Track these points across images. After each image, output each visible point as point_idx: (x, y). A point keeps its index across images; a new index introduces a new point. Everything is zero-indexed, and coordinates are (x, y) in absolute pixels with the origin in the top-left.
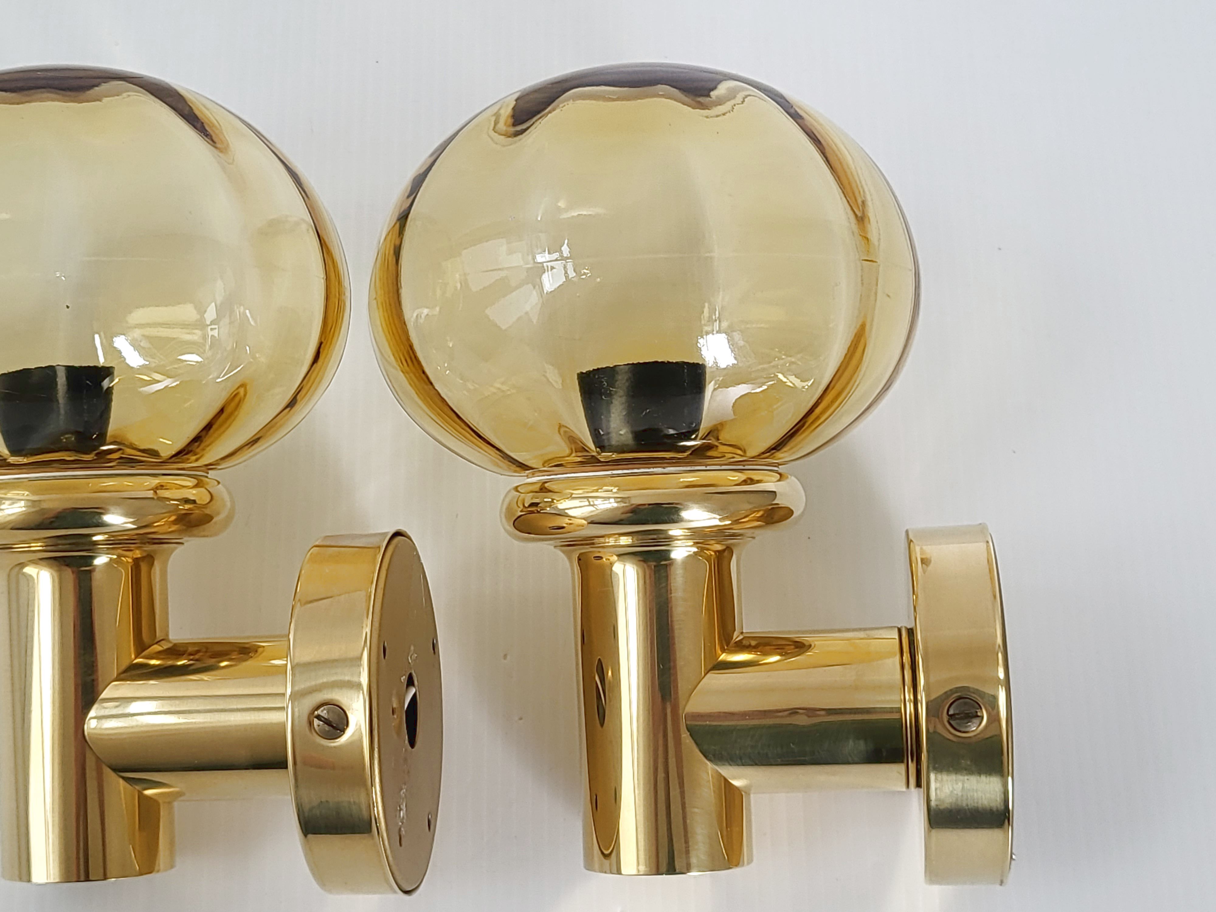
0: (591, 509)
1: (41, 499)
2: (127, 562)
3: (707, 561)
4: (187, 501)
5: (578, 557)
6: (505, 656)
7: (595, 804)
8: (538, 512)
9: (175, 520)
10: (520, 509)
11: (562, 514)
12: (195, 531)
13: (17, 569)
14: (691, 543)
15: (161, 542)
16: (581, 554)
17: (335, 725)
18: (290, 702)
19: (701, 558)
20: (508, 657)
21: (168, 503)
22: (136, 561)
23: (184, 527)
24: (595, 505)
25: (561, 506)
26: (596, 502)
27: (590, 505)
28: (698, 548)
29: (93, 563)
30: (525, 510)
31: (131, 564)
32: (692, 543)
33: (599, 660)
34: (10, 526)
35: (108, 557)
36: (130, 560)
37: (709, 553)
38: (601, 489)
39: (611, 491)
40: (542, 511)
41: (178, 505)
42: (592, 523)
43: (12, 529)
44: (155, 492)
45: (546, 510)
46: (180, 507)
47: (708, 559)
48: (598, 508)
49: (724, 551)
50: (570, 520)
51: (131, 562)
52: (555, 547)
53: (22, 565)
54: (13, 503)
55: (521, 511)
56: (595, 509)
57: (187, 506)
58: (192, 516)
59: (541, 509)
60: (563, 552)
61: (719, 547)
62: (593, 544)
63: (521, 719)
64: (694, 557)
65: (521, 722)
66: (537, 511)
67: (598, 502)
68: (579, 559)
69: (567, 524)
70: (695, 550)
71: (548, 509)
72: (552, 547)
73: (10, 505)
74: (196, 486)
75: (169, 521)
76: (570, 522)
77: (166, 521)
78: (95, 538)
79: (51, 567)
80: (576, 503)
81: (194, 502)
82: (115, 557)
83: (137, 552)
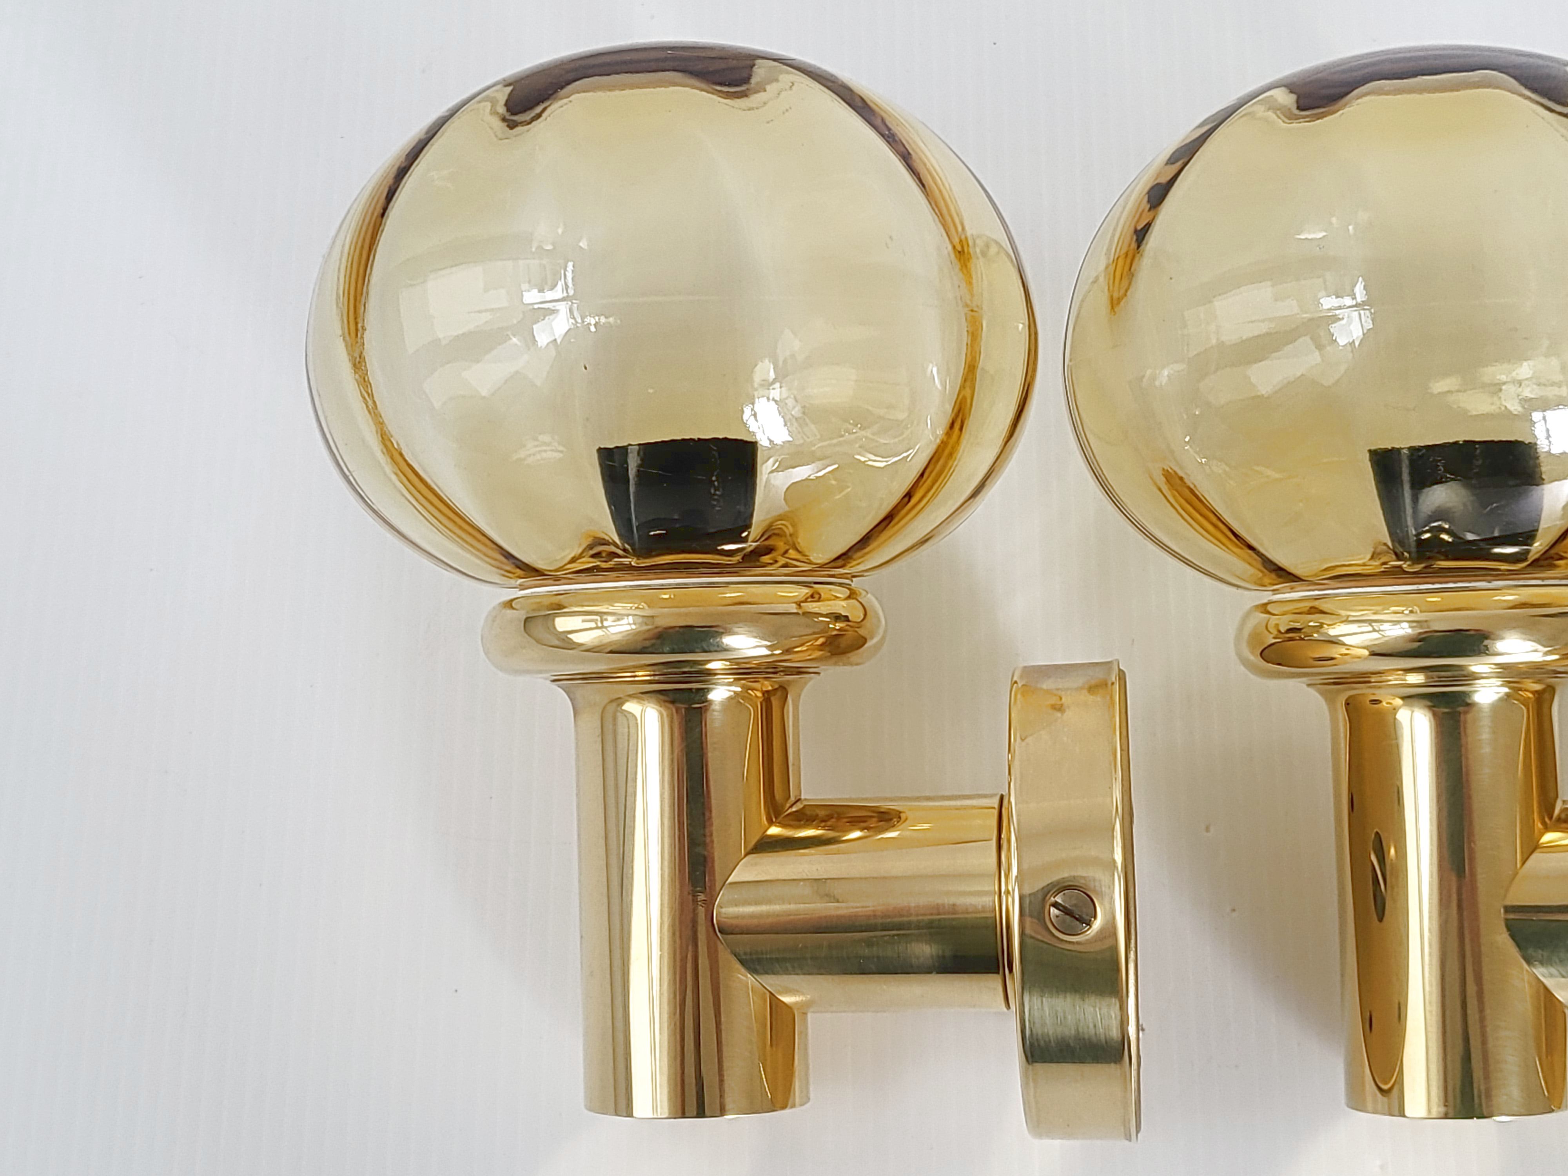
0: (1375, 635)
1: (653, 615)
2: (756, 696)
3: (1524, 705)
4: (838, 617)
5: (1346, 700)
6: (1207, 829)
7: (1369, 1023)
8: (1302, 639)
9: (822, 644)
10: (1272, 636)
11: (1334, 642)
12: (844, 658)
13: (614, 704)
14: (1498, 682)
15: (799, 671)
16: (1350, 697)
17: (1077, 916)
18: (1017, 884)
19: (1516, 702)
20: (1212, 829)
21: (816, 620)
22: (767, 695)
23: (829, 654)
24: (1380, 630)
25: (1333, 632)
26: (1382, 628)
27: (1374, 630)
28: (1510, 688)
29: (707, 698)
30: (1281, 636)
31: (761, 700)
32: (1501, 683)
33: (1377, 833)
34: (609, 649)
35: (729, 691)
36: (759, 694)
37: (1525, 695)
38: (1388, 609)
39: (1402, 613)
40: (1306, 638)
41: (828, 623)
42: (1373, 654)
43: (611, 652)
44: (799, 605)
45: (1312, 636)
46: (831, 626)
47: (1525, 702)
48: (1385, 635)
49: (1543, 691)
50: (1348, 649)
51: (761, 697)
52: (1309, 685)
53: (619, 701)
54: (618, 620)
55: (1275, 638)
56: (1381, 636)
57: (838, 626)
58: (845, 638)
59: (1306, 635)
60: (1322, 693)
61: (1538, 687)
62: (1369, 682)
63: (1234, 910)
64: (1506, 700)
65: (1234, 915)
66: (1300, 637)
67: (1386, 626)
68: (1347, 704)
69: (1341, 655)
70: (1506, 690)
71: (1315, 635)
72: (1305, 686)
73: (614, 621)
74: (849, 597)
75: (818, 645)
76: (1347, 652)
77: (812, 644)
78: (710, 666)
79: (660, 703)
80: (1353, 628)
81: (846, 619)
82: (739, 689)
83: (766, 683)
